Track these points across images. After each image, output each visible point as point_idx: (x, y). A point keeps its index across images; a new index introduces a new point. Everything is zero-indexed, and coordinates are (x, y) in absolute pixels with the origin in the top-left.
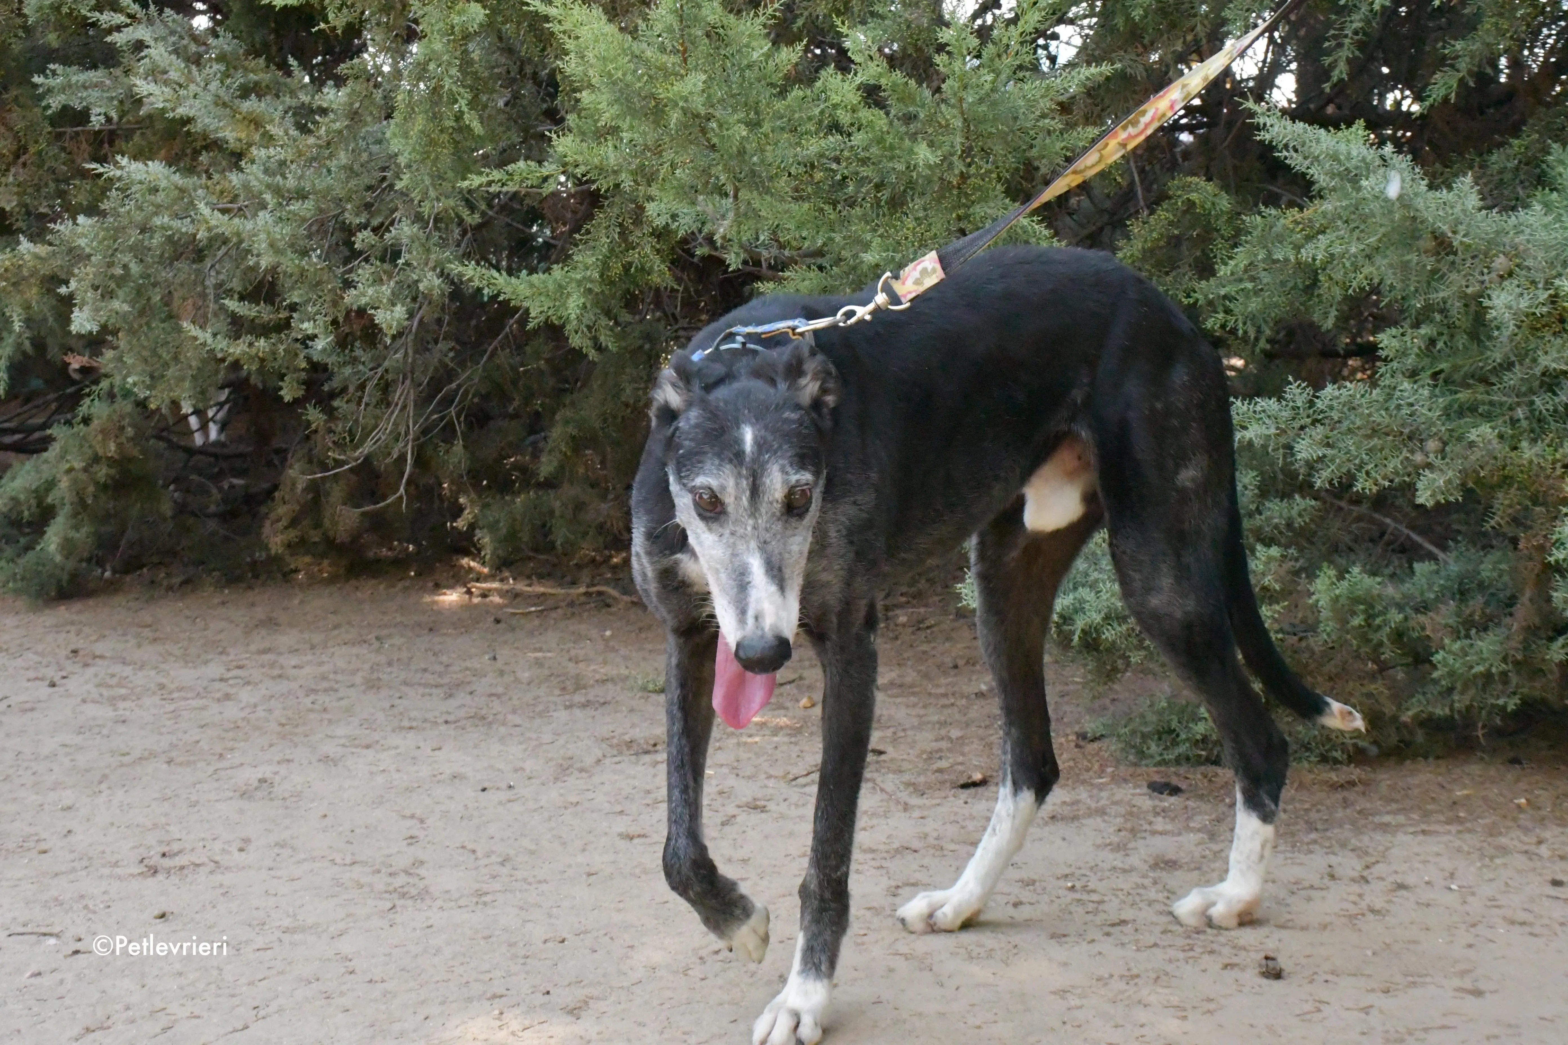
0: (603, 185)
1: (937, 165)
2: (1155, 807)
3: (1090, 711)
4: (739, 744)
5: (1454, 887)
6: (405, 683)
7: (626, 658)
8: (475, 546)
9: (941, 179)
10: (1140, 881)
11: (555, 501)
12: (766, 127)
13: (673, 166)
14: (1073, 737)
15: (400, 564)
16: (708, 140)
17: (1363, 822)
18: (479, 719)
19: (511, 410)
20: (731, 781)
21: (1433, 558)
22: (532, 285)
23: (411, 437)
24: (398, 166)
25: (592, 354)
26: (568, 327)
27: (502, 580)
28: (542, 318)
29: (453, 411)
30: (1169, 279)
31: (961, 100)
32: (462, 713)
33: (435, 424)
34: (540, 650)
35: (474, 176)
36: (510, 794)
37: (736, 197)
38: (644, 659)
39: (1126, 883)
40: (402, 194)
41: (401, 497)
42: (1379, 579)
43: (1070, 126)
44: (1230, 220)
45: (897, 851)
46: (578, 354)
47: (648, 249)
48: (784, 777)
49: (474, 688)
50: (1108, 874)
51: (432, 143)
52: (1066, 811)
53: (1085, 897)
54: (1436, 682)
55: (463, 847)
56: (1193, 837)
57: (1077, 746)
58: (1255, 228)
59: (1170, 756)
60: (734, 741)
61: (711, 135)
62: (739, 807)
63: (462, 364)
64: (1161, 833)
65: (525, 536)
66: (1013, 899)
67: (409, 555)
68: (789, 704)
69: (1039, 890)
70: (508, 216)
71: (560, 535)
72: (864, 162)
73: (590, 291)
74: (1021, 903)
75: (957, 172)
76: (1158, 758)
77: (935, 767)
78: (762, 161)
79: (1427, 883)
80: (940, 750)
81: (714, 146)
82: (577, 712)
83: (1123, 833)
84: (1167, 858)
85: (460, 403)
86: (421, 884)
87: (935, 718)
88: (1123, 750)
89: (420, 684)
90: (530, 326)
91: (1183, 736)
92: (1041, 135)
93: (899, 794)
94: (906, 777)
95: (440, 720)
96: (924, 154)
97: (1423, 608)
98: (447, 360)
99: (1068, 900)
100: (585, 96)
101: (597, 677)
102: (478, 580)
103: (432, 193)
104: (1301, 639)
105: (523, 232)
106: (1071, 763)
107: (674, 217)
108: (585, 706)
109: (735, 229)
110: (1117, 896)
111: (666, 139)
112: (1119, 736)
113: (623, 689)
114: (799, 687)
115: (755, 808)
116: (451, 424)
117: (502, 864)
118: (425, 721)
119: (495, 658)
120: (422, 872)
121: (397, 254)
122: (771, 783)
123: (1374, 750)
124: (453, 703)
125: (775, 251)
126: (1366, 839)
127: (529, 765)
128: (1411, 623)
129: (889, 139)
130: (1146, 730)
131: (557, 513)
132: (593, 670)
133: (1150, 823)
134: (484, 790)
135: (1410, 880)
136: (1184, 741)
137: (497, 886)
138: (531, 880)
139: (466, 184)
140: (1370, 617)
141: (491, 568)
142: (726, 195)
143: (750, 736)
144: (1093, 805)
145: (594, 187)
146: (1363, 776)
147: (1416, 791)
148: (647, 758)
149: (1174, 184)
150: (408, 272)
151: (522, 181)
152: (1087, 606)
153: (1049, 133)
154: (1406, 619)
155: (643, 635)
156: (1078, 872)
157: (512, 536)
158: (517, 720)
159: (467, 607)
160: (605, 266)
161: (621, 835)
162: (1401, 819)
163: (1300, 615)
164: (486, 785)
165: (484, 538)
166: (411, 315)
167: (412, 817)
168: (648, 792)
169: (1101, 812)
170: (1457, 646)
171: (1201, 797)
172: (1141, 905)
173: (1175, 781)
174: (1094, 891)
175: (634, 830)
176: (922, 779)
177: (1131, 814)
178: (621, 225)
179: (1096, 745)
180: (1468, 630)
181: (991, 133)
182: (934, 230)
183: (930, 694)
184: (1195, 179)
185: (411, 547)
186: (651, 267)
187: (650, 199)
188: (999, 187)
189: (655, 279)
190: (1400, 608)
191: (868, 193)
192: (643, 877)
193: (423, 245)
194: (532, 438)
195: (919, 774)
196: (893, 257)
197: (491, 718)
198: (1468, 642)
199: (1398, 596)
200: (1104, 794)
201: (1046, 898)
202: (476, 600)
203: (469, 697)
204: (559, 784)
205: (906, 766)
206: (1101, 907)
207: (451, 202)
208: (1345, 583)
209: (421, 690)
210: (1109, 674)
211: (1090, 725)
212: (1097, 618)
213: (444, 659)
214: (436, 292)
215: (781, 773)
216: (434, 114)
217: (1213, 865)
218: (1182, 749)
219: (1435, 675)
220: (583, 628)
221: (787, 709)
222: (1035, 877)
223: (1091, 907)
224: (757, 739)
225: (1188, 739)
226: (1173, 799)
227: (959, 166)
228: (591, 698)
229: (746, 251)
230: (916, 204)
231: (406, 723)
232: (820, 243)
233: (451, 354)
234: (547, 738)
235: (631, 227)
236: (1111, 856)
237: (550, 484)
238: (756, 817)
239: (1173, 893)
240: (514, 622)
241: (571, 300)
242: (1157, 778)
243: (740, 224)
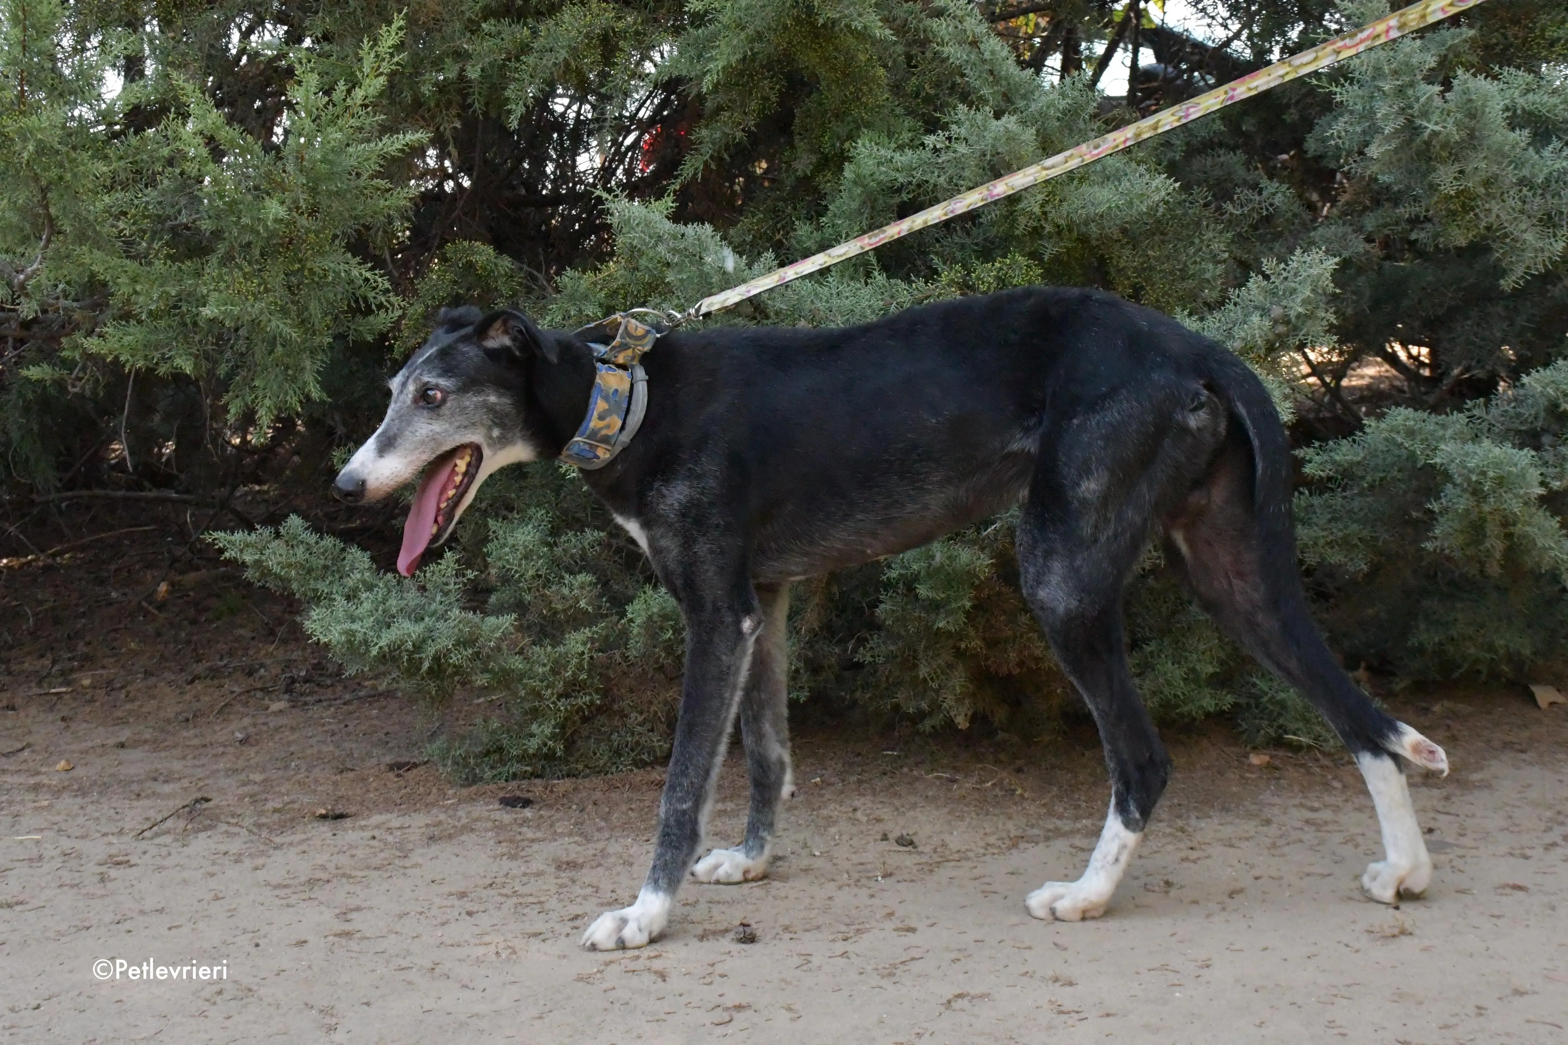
2: (514, 820)
31: (302, 157)
52: (437, 831)
84: (563, 859)
92: (375, 194)
93: (261, 835)
115: (119, 863)
130: (480, 750)
144: (455, 825)
149: (452, 248)
169: (470, 829)
171: (550, 806)
173: (521, 794)
177: (497, 827)
196: (231, 311)
200: (462, 813)
212: (448, 645)
215: (116, 831)
226: (527, 811)
230: (245, 260)
232: (154, 296)
242: (505, 794)
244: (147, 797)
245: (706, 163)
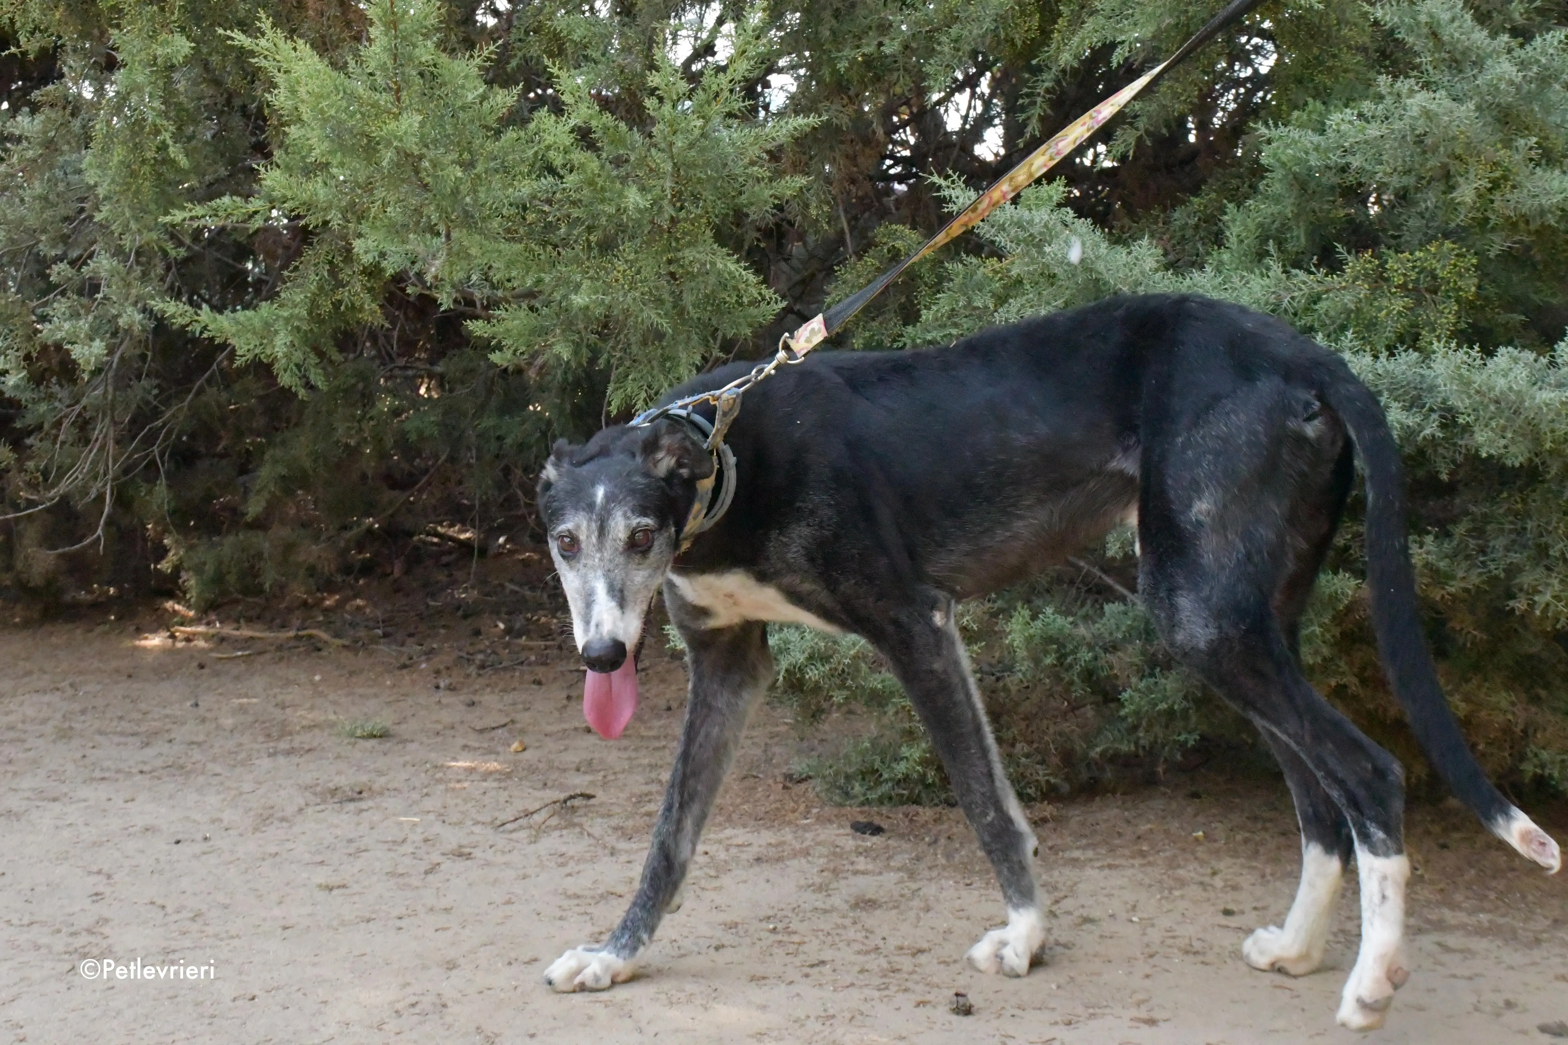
0: (312, 221)
1: (646, 209)
2: (857, 847)
3: (799, 752)
4: (447, 790)
5: (1135, 919)
6: (101, 733)
7: (335, 703)
8: (180, 589)
9: (652, 222)
10: (840, 921)
11: (264, 542)
12: (480, 168)
13: (385, 204)
14: (780, 779)
15: (99, 607)
16: (421, 180)
17: (1053, 858)
18: (177, 769)
19: (220, 448)
20: (438, 828)
21: (1123, 599)
22: (238, 323)
23: (110, 476)
24: (96, 196)
25: (302, 393)
26: (276, 366)
27: (208, 624)
28: (250, 356)
29: (156, 449)
30: (875, 324)
31: (671, 144)
32: (159, 763)
33: (136, 464)
34: (246, 696)
35: (176, 212)
36: (205, 846)
37: (448, 236)
38: (353, 704)
39: (825, 924)
40: (101, 225)
41: (99, 537)
42: (1070, 619)
43: (777, 175)
44: (932, 269)
45: (602, 896)
46: (287, 394)
47: (358, 287)
48: (492, 822)
49: (173, 736)
50: (809, 915)
51: (133, 174)
52: (772, 852)
53: (786, 938)
54: (1124, 719)
55: (152, 903)
56: (893, 877)
57: (785, 787)
58: (957, 275)
59: (872, 796)
60: (442, 787)
61: (423, 174)
62: (443, 854)
63: (167, 402)
64: (864, 873)
65: (232, 579)
66: (715, 943)
67: (110, 598)
68: (500, 749)
69: (741, 933)
70: (217, 250)
71: (269, 578)
72: (574, 203)
73: (298, 329)
74: (723, 946)
75: (667, 216)
76: (862, 799)
77: (643, 810)
78: (476, 201)
79: (1111, 916)
80: (650, 793)
81: (426, 185)
82: (281, 760)
83: (825, 874)
84: (868, 897)
85: (164, 440)
86: (104, 944)
87: (646, 761)
88: (828, 790)
89: (115, 733)
90: (237, 363)
91: (885, 776)
92: (750, 182)
93: (607, 839)
94: (614, 822)
95: (134, 771)
96: (634, 198)
97: (1113, 647)
98: (150, 398)
99: (769, 942)
100: (293, 131)
101: (304, 723)
102: (182, 624)
103: (133, 226)
104: (998, 679)
105: (234, 267)
106: (778, 805)
107: (383, 255)
108: (289, 752)
109: (447, 268)
110: (817, 937)
111: (378, 176)
112: (824, 777)
113: (330, 735)
114: (510, 731)
115: (460, 855)
116: (153, 463)
117: (193, 919)
118: (118, 771)
119: (197, 705)
120: (106, 930)
121: (96, 288)
122: (477, 829)
123: (1066, 788)
124: (150, 752)
125: (487, 291)
126: (1056, 873)
127: (228, 816)
128: (1101, 662)
129: (600, 182)
130: (850, 770)
131: (266, 555)
132: (301, 716)
133: (852, 863)
134: (178, 842)
135: (1095, 913)
136: (886, 781)
137: (188, 943)
138: (224, 935)
139: (168, 219)
140: (1062, 657)
141: (197, 610)
142: (438, 234)
143: (459, 781)
144: (798, 846)
145: (302, 223)
146: (1055, 813)
147: (1103, 826)
148: (351, 806)
149: (879, 231)
150: (108, 307)
151: (227, 217)
152: (791, 647)
153: (758, 180)
154: (1096, 658)
155: (354, 680)
156: (780, 914)
157: (219, 579)
158: (218, 769)
159: (170, 652)
160: (313, 305)
161: (320, 886)
162: (1090, 854)
163: (997, 655)
164: (179, 837)
165: (190, 581)
166: (111, 352)
167: (99, 872)
168: (350, 841)
169: (806, 853)
170: (1142, 685)
171: (902, 836)
172: (841, 945)
173: (877, 821)
174: (795, 933)
175: (334, 880)
176: (630, 823)
177: (834, 854)
178: (330, 263)
179: (803, 786)
180: (1152, 668)
181: (699, 179)
182: (644, 273)
183: (642, 737)
184: (900, 227)
185: (112, 590)
186: (362, 306)
187: (360, 235)
188: (708, 232)
189: (365, 317)
190: (1091, 648)
191: (580, 234)
192: (341, 930)
193: (123, 279)
194: (242, 479)
195: (627, 818)
196: (603, 300)
197: (190, 767)
198: (1152, 680)
199: (1088, 636)
200: (809, 835)
201: (748, 940)
202: (180, 645)
203: (167, 745)
204: (258, 835)
205: (616, 809)
206: (801, 949)
207: (154, 236)
208: (1039, 623)
209: (117, 739)
210: (816, 715)
211: (798, 766)
212: (801, 658)
213: (143, 706)
214: (137, 328)
215: (489, 820)
216: (135, 145)
217: (911, 903)
218: (885, 788)
219: (1122, 713)
220: (291, 673)
221: (498, 753)
222: (738, 920)
223: (791, 948)
224: (466, 784)
225: (891, 779)
226: (875, 839)
227: (669, 211)
228: (296, 744)
229: (458, 291)
230: (627, 248)
231: (98, 774)
232: (529, 283)
233: (155, 392)
234: (247, 787)
235: (341, 265)
236: (814, 897)
237: (260, 525)
238: (461, 865)
239: (872, 932)
240: (219, 667)
241: (278, 337)
242: (862, 819)
243: (452, 264)
244: (551, 788)
245: (1139, 139)
